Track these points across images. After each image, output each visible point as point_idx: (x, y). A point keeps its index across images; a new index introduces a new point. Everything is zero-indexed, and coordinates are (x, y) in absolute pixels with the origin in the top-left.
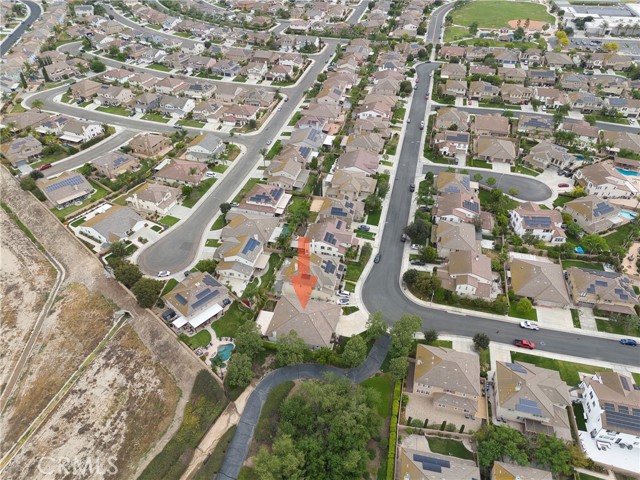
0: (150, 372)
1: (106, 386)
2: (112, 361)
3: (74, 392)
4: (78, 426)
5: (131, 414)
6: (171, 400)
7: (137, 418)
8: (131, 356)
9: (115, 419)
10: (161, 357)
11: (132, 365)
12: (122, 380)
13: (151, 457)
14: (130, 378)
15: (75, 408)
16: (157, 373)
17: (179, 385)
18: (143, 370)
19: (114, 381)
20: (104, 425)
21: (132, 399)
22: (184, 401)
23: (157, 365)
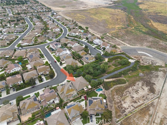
0: (116, 100)
1: (126, 103)
2: (124, 109)
3: (134, 107)
4: (134, 99)
5: (122, 94)
6: (114, 91)
7: (121, 93)
8: (118, 107)
9: (126, 95)
10: (112, 101)
11: (119, 104)
12: (122, 102)
13: (121, 85)
14: (120, 101)
15: (134, 103)
16: (114, 98)
17: (111, 92)
18: (117, 101)
19: (124, 103)
20: (128, 96)
21: (121, 97)
22: (111, 89)
23: (113, 100)
